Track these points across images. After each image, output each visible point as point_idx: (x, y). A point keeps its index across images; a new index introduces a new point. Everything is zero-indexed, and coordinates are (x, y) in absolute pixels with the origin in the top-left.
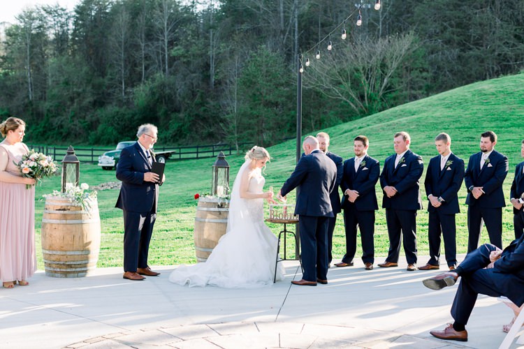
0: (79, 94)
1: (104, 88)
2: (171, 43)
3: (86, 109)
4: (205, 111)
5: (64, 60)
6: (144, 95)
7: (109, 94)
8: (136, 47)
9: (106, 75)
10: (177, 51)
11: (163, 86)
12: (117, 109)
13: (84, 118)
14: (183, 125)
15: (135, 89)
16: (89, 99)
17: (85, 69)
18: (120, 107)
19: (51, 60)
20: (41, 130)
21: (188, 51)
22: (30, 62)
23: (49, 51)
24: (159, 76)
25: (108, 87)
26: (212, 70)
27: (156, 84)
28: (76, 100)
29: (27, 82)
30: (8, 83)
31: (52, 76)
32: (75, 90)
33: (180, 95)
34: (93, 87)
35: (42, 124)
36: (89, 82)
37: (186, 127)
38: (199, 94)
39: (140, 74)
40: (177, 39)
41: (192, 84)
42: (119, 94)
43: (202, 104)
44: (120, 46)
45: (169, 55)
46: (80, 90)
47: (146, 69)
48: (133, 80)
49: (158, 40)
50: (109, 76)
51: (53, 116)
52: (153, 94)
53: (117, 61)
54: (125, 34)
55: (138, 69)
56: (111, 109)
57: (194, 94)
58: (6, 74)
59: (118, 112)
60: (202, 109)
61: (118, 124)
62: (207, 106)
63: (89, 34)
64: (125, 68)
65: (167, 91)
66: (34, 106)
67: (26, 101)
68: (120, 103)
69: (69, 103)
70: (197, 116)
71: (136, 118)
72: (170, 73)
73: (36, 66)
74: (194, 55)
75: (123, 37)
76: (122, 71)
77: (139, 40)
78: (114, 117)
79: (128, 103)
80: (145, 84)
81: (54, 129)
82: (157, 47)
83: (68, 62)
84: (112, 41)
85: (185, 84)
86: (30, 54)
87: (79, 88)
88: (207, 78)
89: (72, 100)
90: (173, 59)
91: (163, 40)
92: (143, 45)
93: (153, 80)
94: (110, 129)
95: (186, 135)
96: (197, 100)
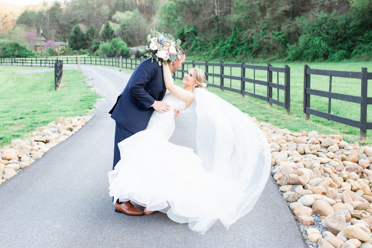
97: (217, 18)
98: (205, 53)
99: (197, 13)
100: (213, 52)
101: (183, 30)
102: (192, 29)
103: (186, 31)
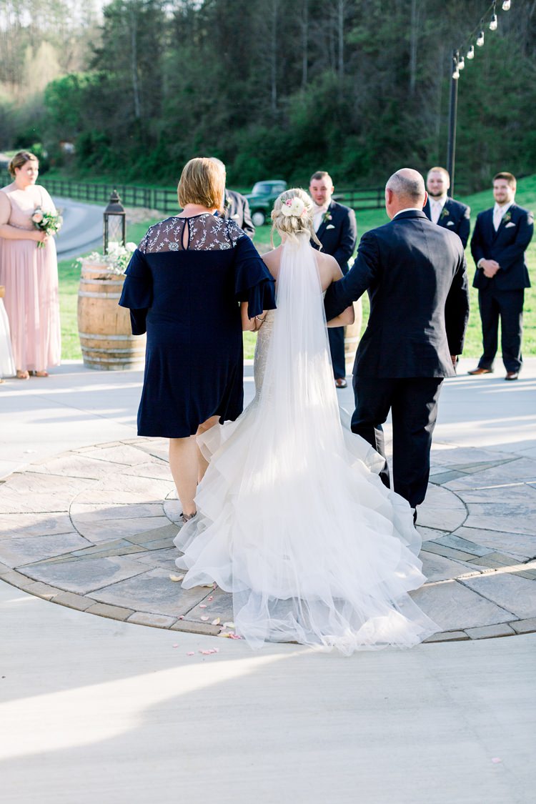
0: (208, 107)
1: (245, 97)
2: (349, 23)
3: (218, 131)
4: (398, 132)
5: (187, 52)
6: (305, 107)
7: (252, 107)
8: (296, 30)
9: (248, 76)
10: (358, 34)
11: (334, 92)
12: (263, 130)
13: (215, 144)
14: (363, 156)
15: (291, 99)
16: (222, 115)
17: (217, 67)
18: (269, 126)
19: (168, 55)
20: (153, 163)
21: (373, 35)
22: (138, 58)
23: (166, 38)
24: (330, 76)
25: (252, 96)
26: (413, 65)
27: (324, 89)
28: (204, 117)
29: (132, 89)
30: (106, 91)
31: (170, 78)
32: (203, 100)
33: (360, 106)
34: (230, 96)
35: (154, 154)
36: (223, 87)
37: (367, 158)
38: (390, 105)
39: (300, 73)
40: (358, 16)
41: (379, 88)
42: (266, 106)
43: (393, 121)
44: (270, 28)
45: (345, 42)
46: (210, 101)
47: (310, 64)
48: (290, 83)
49: (328, 17)
50: (253, 79)
51: (170, 142)
52: (319, 105)
53: (265, 53)
54: (279, 9)
55: (297, 66)
56: (256, 130)
57: (382, 105)
58: (102, 78)
59: (264, 136)
60: (394, 128)
61: (265, 154)
62: (403, 123)
63: (225, 11)
64: (278, 63)
65: (341, 101)
66: (143, 127)
67: (132, 119)
68: (269, 121)
69: (193, 121)
70: (387, 140)
71: (291, 144)
72: (346, 72)
73: (146, 64)
74: (383, 42)
75: (274, 14)
76: (271, 70)
77: (299, 20)
78: (258, 143)
79: (281, 120)
80: (306, 89)
81: (171, 162)
82: (327, 29)
83: (193, 57)
84: (258, 21)
85: (369, 89)
86: (137, 46)
87: (209, 97)
88: (403, 79)
89: (198, 116)
90: (351, 48)
91: (336, 19)
92: (305, 27)
93: (320, 83)
94: (253, 162)
95: (367, 171)
96: (387, 114)
97: (138, 122)
98: (120, 172)
99: (109, 112)
100: (132, 170)
101: (90, 135)
102: (102, 135)
103: (94, 138)
